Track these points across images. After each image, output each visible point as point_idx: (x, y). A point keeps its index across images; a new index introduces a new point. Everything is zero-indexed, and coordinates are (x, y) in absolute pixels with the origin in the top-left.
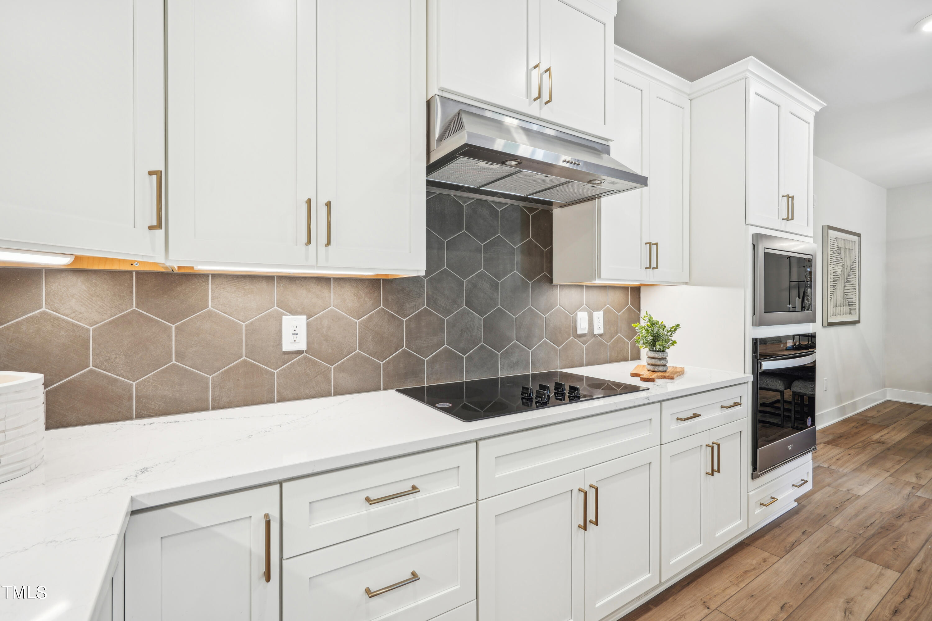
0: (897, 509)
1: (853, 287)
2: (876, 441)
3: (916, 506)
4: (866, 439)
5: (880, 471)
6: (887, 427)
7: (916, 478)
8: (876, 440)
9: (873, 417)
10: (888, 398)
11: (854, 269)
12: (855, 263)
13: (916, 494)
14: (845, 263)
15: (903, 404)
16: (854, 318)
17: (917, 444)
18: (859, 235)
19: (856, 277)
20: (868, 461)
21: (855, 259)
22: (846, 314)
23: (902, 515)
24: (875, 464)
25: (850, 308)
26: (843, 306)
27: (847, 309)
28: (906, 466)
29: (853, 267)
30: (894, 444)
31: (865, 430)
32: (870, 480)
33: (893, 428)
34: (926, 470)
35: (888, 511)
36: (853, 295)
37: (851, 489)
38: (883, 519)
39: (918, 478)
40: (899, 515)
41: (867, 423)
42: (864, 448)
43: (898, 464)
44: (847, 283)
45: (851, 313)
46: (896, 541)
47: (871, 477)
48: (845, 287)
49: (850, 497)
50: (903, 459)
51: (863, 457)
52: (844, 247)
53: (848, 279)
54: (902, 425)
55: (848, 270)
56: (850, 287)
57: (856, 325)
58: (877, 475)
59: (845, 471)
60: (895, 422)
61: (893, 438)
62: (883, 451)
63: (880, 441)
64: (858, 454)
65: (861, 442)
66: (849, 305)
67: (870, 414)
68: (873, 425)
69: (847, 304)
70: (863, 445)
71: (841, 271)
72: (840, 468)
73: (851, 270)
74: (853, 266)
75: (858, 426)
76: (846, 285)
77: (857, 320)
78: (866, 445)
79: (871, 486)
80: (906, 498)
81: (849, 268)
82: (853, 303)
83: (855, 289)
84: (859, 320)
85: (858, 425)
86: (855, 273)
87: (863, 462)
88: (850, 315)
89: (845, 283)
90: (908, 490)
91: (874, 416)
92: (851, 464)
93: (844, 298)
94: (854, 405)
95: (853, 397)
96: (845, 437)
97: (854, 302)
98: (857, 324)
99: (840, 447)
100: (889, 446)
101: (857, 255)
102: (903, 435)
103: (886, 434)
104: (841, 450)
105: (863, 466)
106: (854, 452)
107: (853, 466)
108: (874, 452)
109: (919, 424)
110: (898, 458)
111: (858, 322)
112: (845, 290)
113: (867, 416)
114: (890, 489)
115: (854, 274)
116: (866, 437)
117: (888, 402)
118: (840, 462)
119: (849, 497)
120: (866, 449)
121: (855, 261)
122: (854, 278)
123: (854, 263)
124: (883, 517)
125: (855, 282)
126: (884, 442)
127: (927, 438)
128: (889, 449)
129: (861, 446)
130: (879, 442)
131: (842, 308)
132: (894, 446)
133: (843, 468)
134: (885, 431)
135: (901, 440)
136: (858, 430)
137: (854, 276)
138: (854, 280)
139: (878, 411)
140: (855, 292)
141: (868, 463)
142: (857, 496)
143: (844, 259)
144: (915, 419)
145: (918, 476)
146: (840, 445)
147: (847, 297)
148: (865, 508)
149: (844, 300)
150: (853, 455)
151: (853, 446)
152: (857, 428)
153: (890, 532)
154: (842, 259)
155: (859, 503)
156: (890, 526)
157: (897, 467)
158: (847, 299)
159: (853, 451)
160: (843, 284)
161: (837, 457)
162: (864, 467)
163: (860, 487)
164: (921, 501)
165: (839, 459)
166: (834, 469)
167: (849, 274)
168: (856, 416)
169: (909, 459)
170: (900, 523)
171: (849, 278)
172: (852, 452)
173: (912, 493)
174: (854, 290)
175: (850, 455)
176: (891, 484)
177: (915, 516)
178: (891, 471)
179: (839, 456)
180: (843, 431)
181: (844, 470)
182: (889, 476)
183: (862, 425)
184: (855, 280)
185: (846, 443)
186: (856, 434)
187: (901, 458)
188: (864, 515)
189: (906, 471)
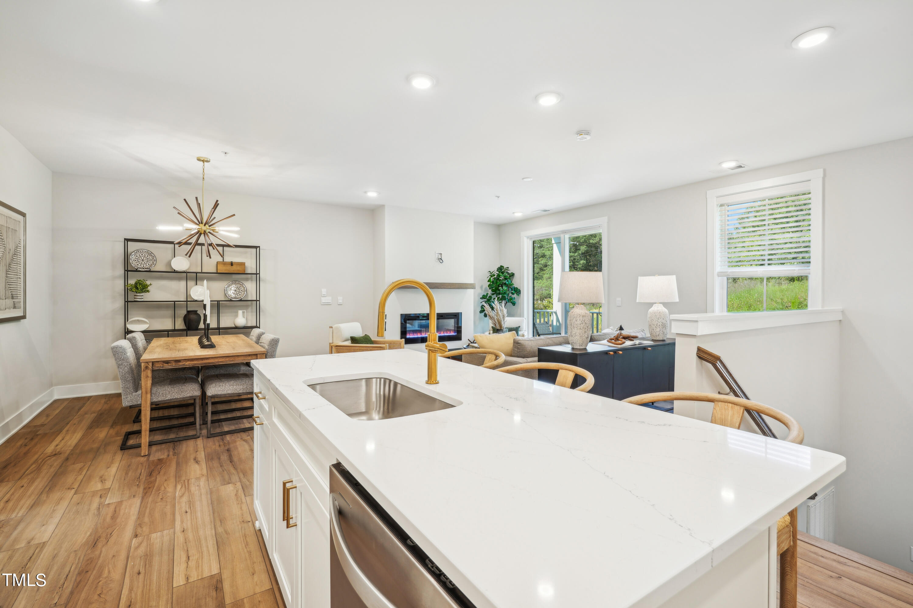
0: (90, 535)
1: (17, 275)
2: (52, 455)
3: (108, 519)
4: (39, 457)
5: (64, 492)
6: (60, 431)
7: (101, 483)
8: (52, 453)
9: (43, 425)
10: (56, 397)
11: (18, 254)
12: (20, 247)
13: (106, 503)
14: (8, 246)
15: (72, 400)
16: (18, 313)
17: (93, 441)
18: (23, 215)
19: (20, 264)
20: (46, 486)
21: (20, 243)
22: (9, 308)
23: (97, 540)
24: (55, 486)
25: (14, 301)
26: (6, 299)
27: (10, 302)
28: (89, 472)
29: (17, 252)
30: (72, 450)
31: (36, 445)
32: (54, 511)
33: (67, 431)
34: (108, 468)
35: (82, 544)
36: (17, 285)
37: (32, 539)
38: (79, 559)
39: (103, 482)
40: (95, 542)
41: (37, 435)
42: (39, 469)
43: (81, 474)
44: (9, 271)
45: (15, 307)
46: (99, 582)
47: (54, 507)
48: (8, 275)
49: (33, 552)
50: (84, 466)
51: (40, 483)
52: (6, 226)
53: (11, 266)
54: (75, 424)
55: (11, 254)
56: (14, 276)
57: (20, 321)
58: (61, 499)
59: (20, 515)
60: (68, 423)
61: (69, 443)
62: (62, 464)
63: (57, 453)
64: (32, 481)
65: (34, 463)
66: (13, 298)
67: (39, 422)
68: (45, 435)
69: (11, 296)
70: (38, 465)
71: (2, 255)
72: (12, 513)
73: (15, 256)
74: (17, 250)
75: (27, 443)
76: (9, 273)
77: (23, 315)
78: (41, 465)
79: (56, 520)
80: (97, 513)
81: (12, 252)
82: (18, 295)
83: (20, 278)
84: (25, 315)
85: (27, 441)
86: (20, 259)
87: (42, 490)
88: (15, 309)
89: (8, 271)
90: (96, 501)
91: (44, 423)
92: (27, 500)
93: (7, 288)
94: (20, 417)
95: (18, 408)
96: (12, 464)
97: (18, 293)
98: (22, 320)
99: (8, 481)
100: (66, 455)
101: (22, 238)
102: (78, 436)
103: (61, 441)
104: (10, 484)
105: (43, 495)
106: (28, 481)
107: (29, 502)
108: (52, 470)
109: (89, 418)
110: (78, 466)
111: (24, 317)
112: (7, 279)
113: (35, 426)
114: (79, 510)
115: (19, 261)
116: (39, 453)
117: (56, 401)
118: (11, 504)
119: (31, 552)
120: (42, 470)
121: (19, 245)
122: (18, 265)
123: (18, 247)
124: (79, 556)
125: (20, 270)
126: (60, 452)
127: (101, 431)
128: (67, 459)
129: (35, 468)
130: (55, 454)
131: (4, 300)
132: (72, 453)
133: (17, 511)
134: (59, 438)
135: (78, 442)
136: (27, 448)
137: (19, 263)
138: (18, 267)
139: (48, 416)
140: (20, 282)
141: (47, 489)
142: (42, 544)
143: (7, 240)
144: (86, 414)
145: (102, 480)
146: (7, 479)
147: (10, 288)
148: (54, 557)
149: (7, 292)
150: (27, 485)
151: (25, 473)
152: (26, 446)
153: (90, 572)
154: (3, 240)
155: (47, 552)
156: (88, 564)
157: (81, 477)
158: (11, 290)
159: (26, 480)
160: (4, 270)
161: (6, 499)
162: (44, 497)
163: (43, 528)
164: (112, 508)
165: (9, 500)
166: (4, 519)
167: (12, 260)
168: (23, 430)
169: (90, 463)
170: (97, 553)
171: (12, 264)
172: (24, 481)
173: (102, 503)
174: (19, 280)
175: (23, 488)
176: (78, 503)
177: (110, 533)
178: (75, 487)
179: (8, 495)
180: (9, 457)
181: (18, 514)
182: (74, 495)
183: (32, 439)
184: (20, 268)
185: (15, 472)
186: (26, 454)
187: (82, 464)
188: (55, 568)
189: (89, 479)
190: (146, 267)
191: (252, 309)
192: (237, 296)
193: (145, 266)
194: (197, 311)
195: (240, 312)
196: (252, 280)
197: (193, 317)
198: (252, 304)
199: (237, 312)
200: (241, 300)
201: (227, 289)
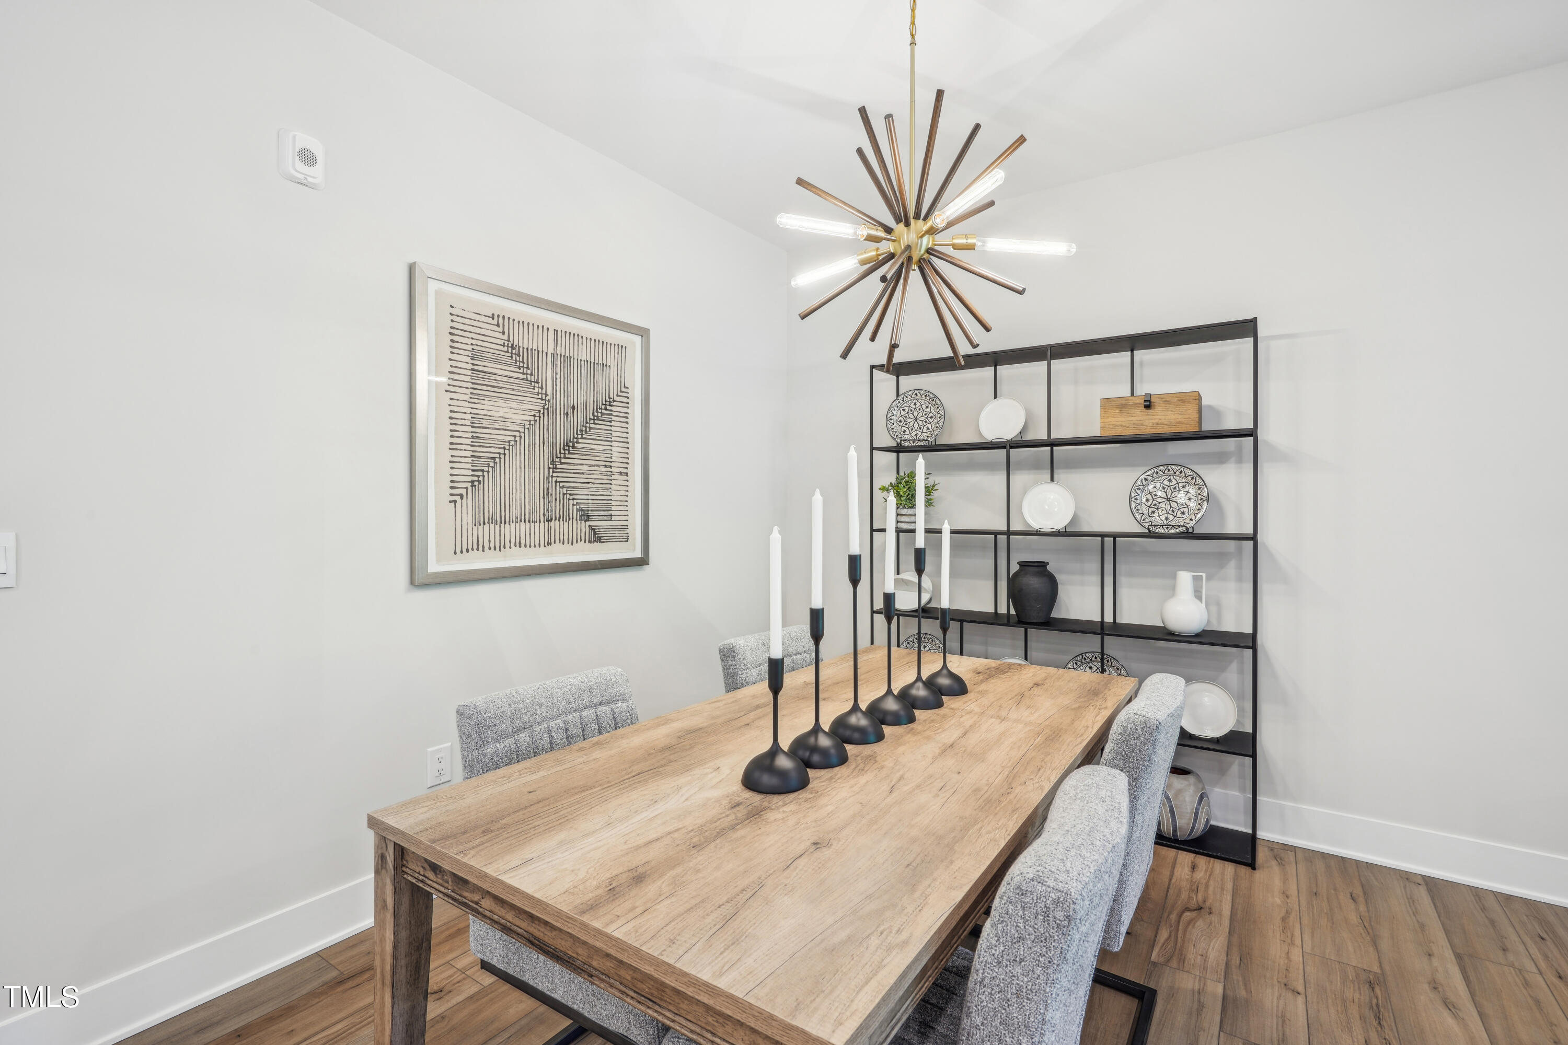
1: (609, 467)
11: (617, 419)
12: (626, 403)
14: (560, 398)
16: (619, 551)
21: (623, 394)
22: (571, 542)
25: (592, 526)
26: (550, 520)
27: (571, 527)
29: (610, 414)
36: (607, 489)
44: (570, 456)
45: (596, 539)
48: (561, 466)
52: (552, 352)
53: (579, 445)
56: (595, 469)
66: (585, 518)
69: (577, 513)
73: (598, 422)
74: (609, 410)
76: (567, 460)
77: (639, 555)
82: (615, 513)
83: (623, 474)
88: (597, 544)
89: (562, 456)
93: (556, 496)
97: (617, 508)
111: (641, 562)
112: (557, 474)
115: (617, 434)
121: (619, 399)
122: (615, 444)
123: (616, 404)
131: (542, 525)
137: (617, 439)
138: (617, 449)
143: (553, 385)
147: (572, 494)
149: (556, 502)
158: (578, 501)
160: (543, 455)
167: (584, 431)
171: (582, 440)
174: (618, 477)
190: (922, 438)
191: (1239, 567)
192: (1171, 517)
193: (919, 434)
194: (1048, 563)
195: (1185, 578)
196: (1240, 461)
197: (1033, 582)
198: (1240, 550)
199: (1174, 577)
200: (1188, 535)
201: (1139, 492)
